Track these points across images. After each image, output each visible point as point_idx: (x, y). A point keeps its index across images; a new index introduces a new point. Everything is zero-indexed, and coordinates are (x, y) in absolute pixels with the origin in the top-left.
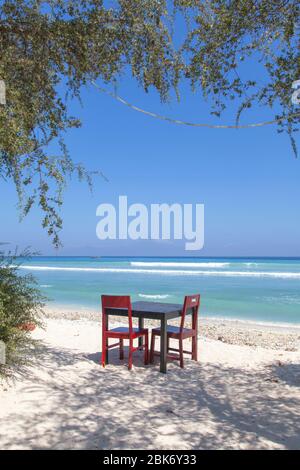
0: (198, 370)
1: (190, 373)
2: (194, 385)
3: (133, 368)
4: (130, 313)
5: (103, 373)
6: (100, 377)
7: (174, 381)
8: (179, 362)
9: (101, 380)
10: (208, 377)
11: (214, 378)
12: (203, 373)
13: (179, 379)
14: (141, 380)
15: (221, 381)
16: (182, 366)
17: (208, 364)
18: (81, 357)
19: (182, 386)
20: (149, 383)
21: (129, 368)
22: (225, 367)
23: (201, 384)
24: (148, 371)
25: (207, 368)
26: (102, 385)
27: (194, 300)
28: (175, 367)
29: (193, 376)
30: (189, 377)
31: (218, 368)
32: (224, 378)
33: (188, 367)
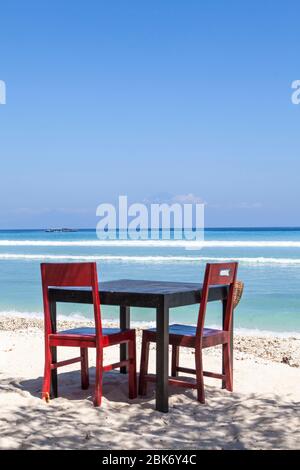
0: (232, 407)
1: (216, 411)
2: (222, 433)
3: (105, 403)
4: (96, 297)
5: (44, 412)
6: (34, 419)
7: (182, 426)
8: (195, 393)
9: (35, 424)
10: (250, 418)
11: (263, 420)
12: (241, 412)
13: (192, 423)
14: (118, 424)
15: (276, 426)
16: (200, 399)
17: (253, 397)
18: (7, 386)
19: (195, 434)
20: (132, 429)
21: (97, 404)
22: (287, 401)
23: (235, 432)
24: (134, 410)
25: (250, 403)
26: (36, 433)
27: (224, 273)
28: (188, 401)
29: (220, 418)
30: (214, 419)
31: (272, 403)
32: (281, 420)
33: (212, 402)
